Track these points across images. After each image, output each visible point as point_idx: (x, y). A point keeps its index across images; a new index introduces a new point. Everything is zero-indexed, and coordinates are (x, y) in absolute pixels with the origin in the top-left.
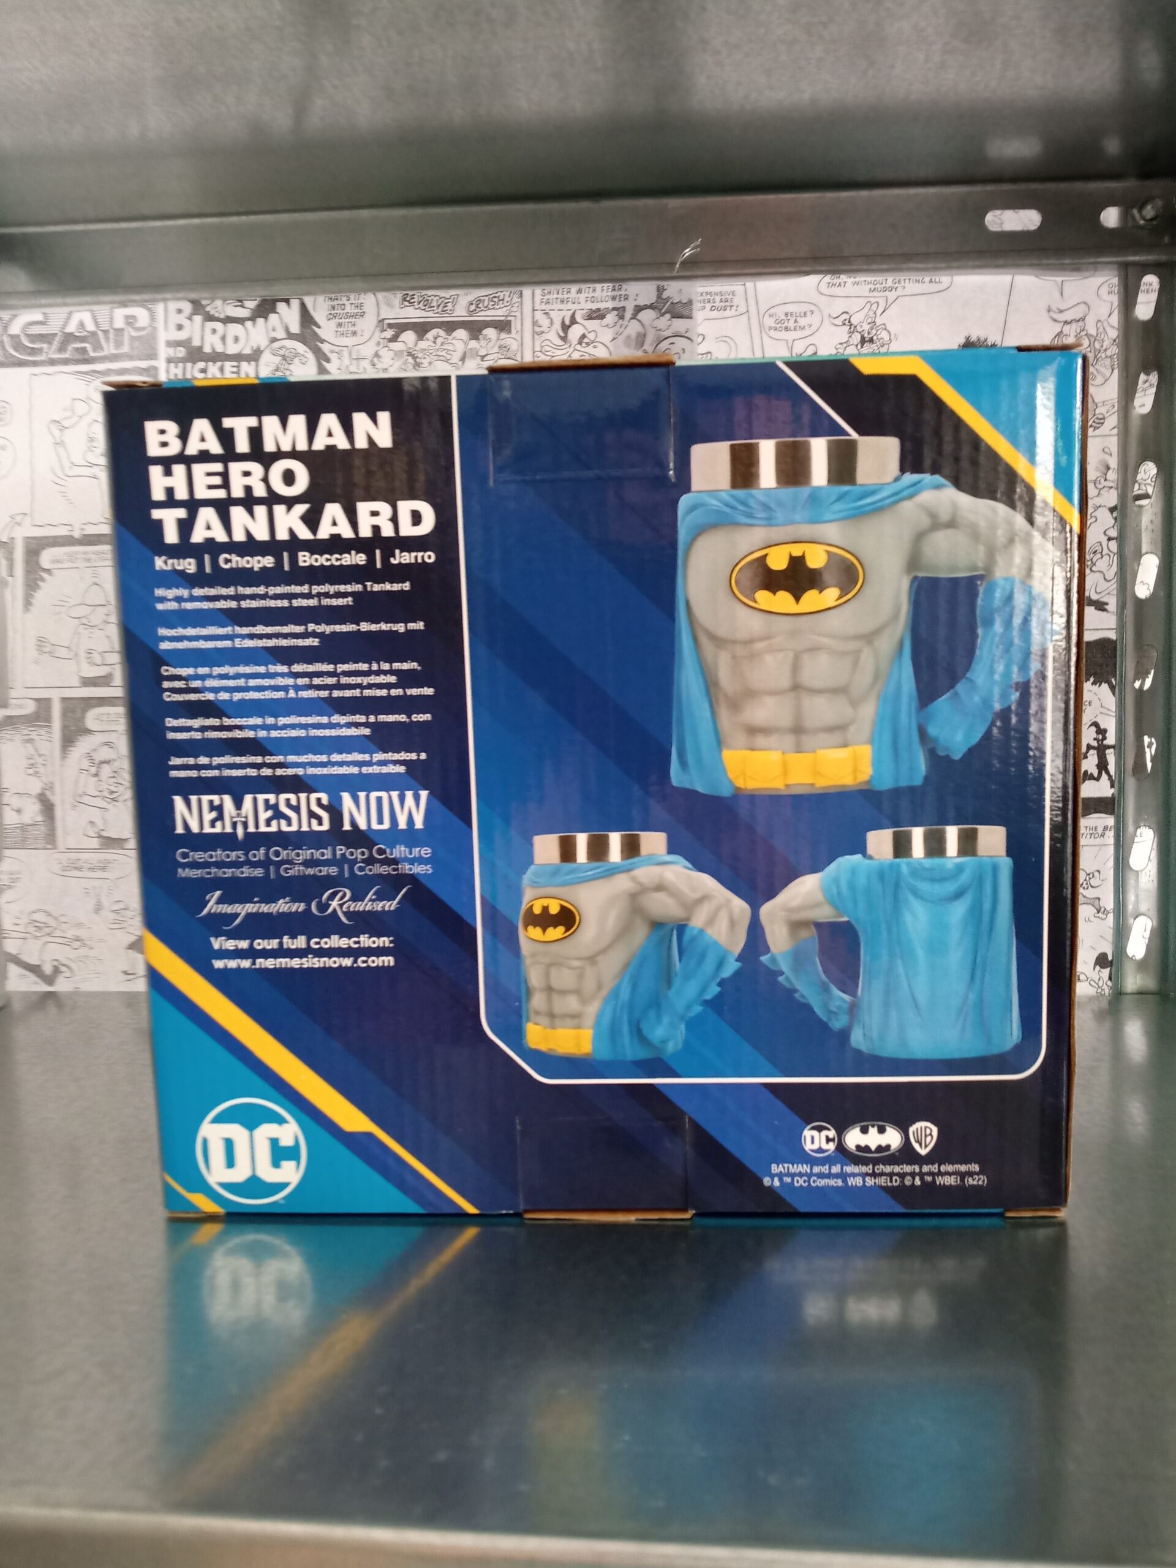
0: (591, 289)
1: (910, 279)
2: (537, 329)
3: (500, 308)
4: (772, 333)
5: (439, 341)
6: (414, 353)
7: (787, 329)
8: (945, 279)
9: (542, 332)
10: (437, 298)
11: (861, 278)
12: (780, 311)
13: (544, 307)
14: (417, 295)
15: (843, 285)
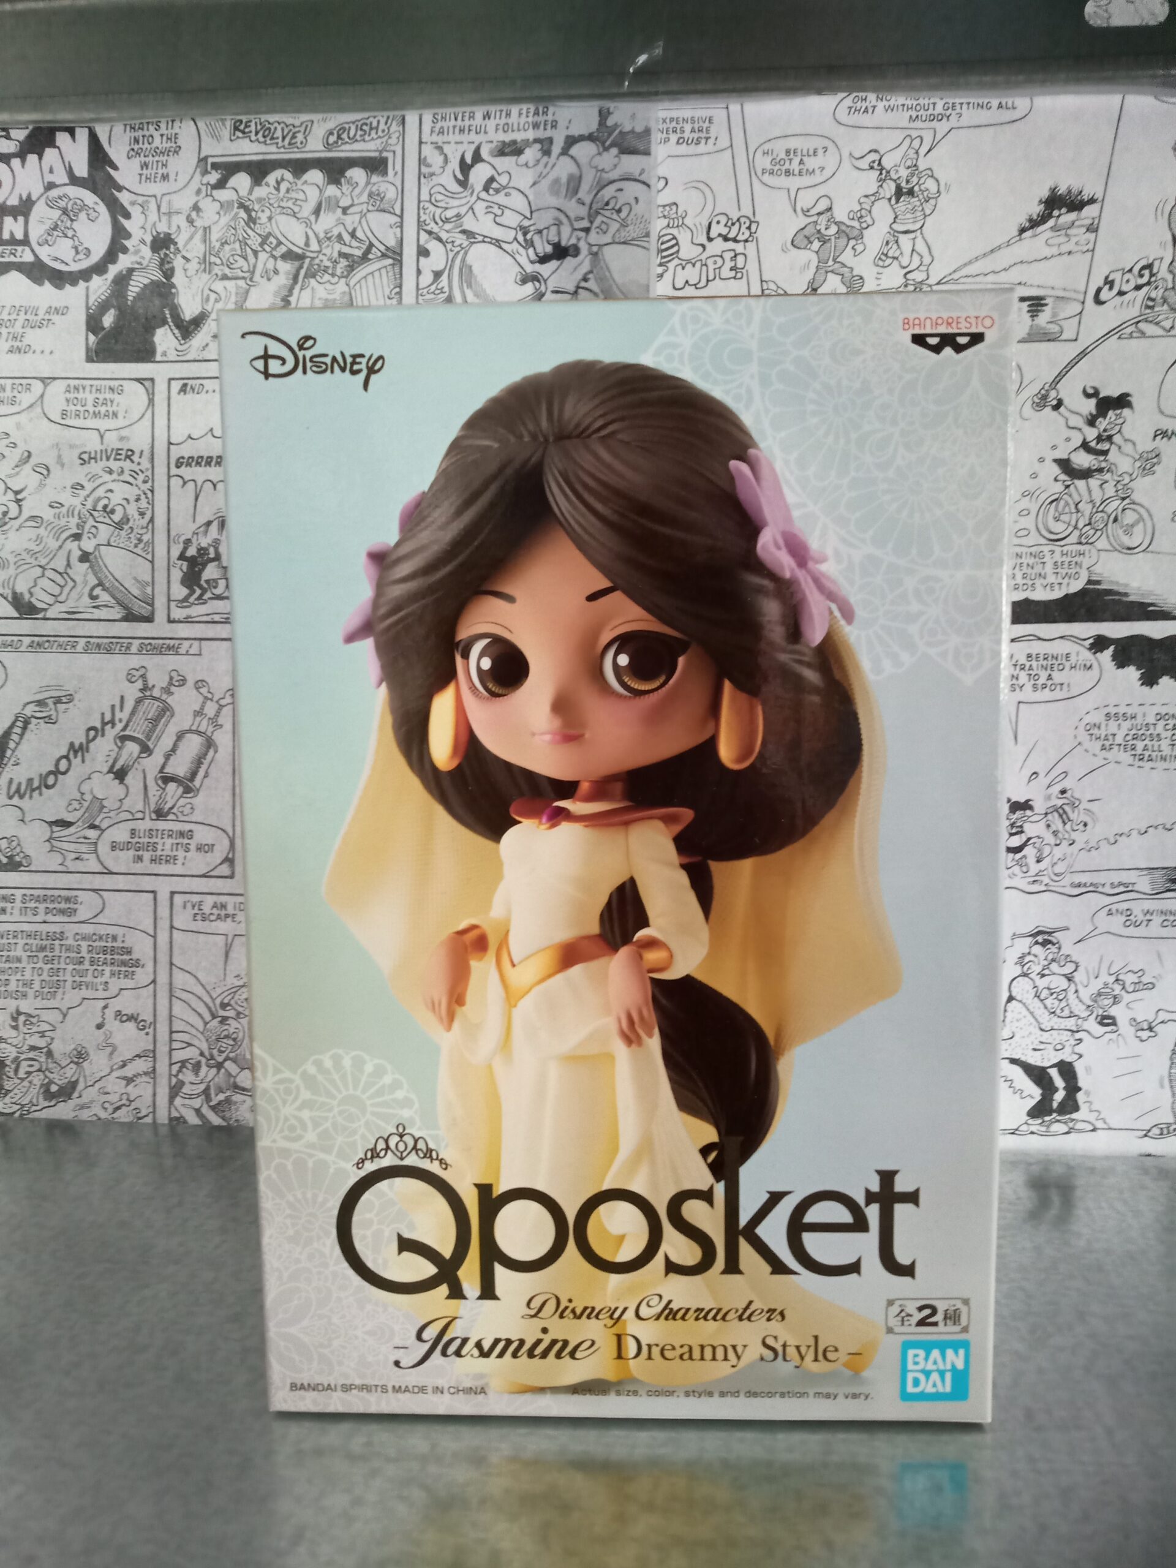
0: (504, 114)
1: (969, 104)
2: (424, 170)
3: (373, 139)
4: (766, 178)
5: (284, 187)
6: (247, 204)
7: (788, 173)
8: (1022, 103)
9: (432, 174)
10: (282, 125)
11: (898, 100)
12: (780, 148)
13: (435, 138)
14: (253, 121)
15: (870, 110)
